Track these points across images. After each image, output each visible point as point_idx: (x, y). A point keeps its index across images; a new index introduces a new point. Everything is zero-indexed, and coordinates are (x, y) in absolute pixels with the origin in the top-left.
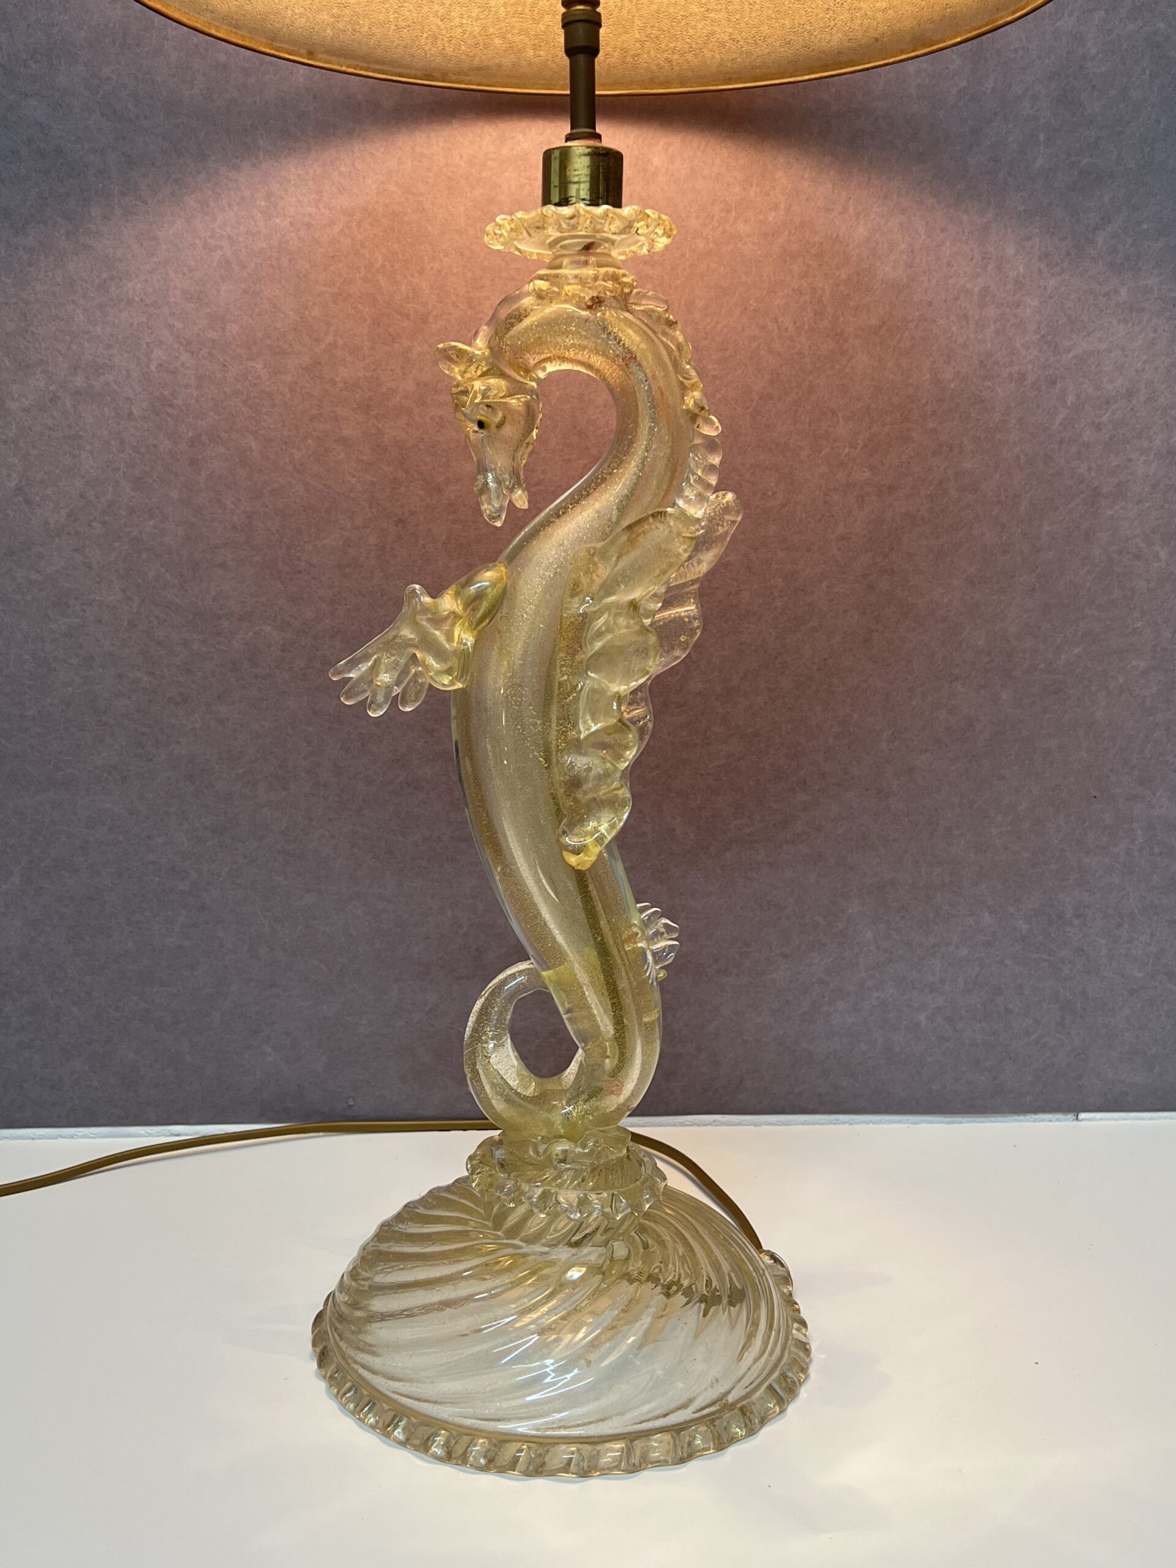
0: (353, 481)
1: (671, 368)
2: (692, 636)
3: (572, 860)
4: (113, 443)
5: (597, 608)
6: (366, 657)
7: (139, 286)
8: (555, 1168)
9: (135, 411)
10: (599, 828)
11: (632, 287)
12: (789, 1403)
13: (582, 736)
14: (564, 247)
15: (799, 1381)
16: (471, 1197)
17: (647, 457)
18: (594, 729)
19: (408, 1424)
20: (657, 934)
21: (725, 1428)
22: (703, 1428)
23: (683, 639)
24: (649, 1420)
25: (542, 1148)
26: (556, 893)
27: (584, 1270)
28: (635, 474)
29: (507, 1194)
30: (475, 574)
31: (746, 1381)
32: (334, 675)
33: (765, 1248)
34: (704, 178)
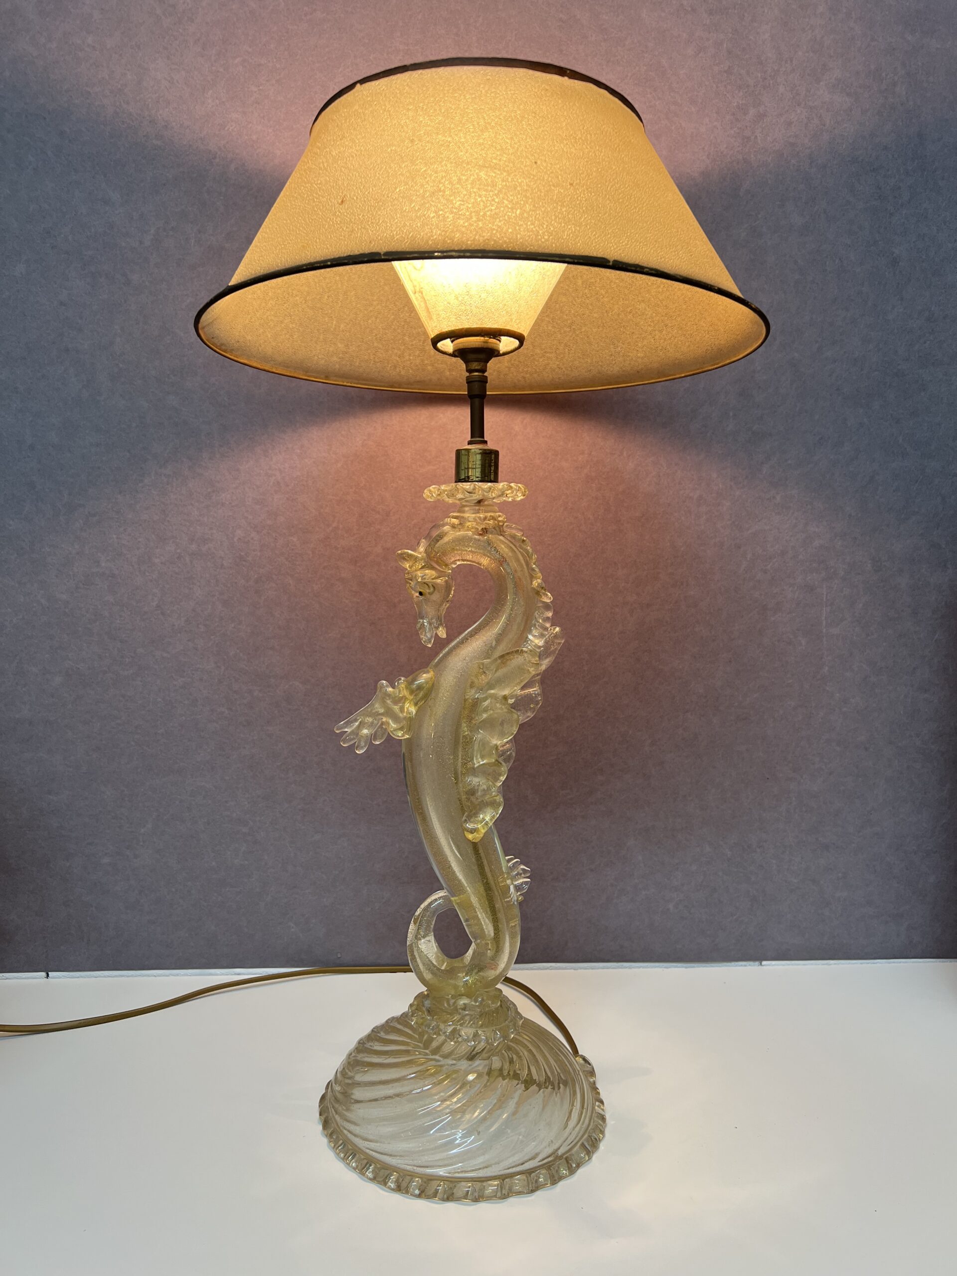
0: (347, 601)
1: (525, 567)
2: (537, 704)
3: (470, 836)
4: (212, 581)
5: (484, 696)
6: (356, 720)
7: (229, 496)
8: (460, 1014)
9: (225, 564)
10: (486, 818)
11: (504, 522)
12: (593, 1153)
13: (476, 766)
14: (467, 501)
15: (599, 1139)
16: (411, 1027)
17: (511, 614)
18: (481, 763)
19: (375, 1167)
20: (518, 874)
21: (557, 1171)
22: (544, 1171)
23: (532, 706)
24: (513, 1167)
25: (452, 1001)
26: (460, 855)
27: (476, 1075)
28: (506, 623)
29: (433, 1029)
30: (417, 676)
31: (569, 1141)
32: (337, 729)
33: (580, 1053)
34: (543, 437)
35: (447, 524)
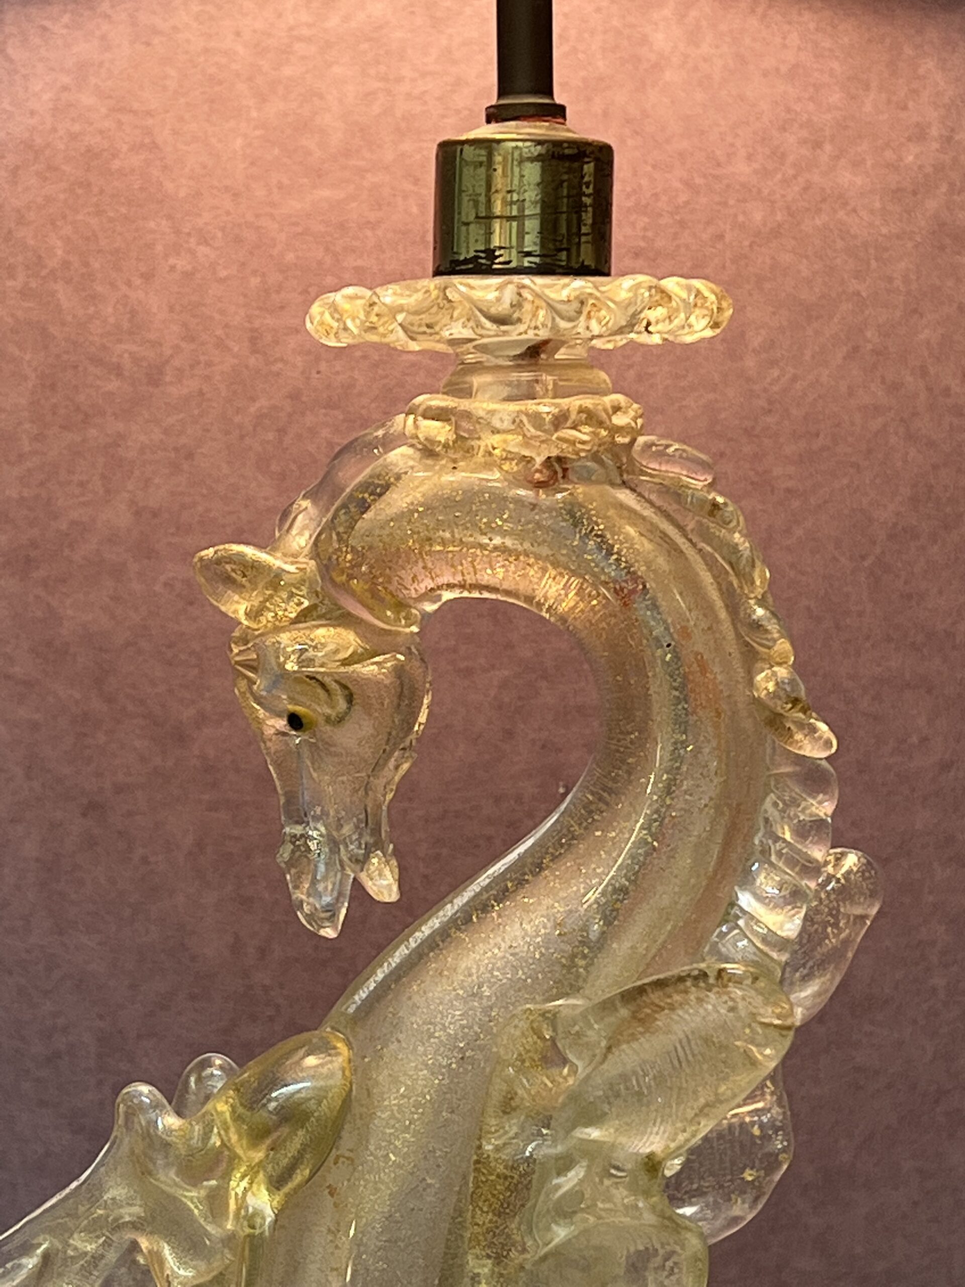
1: (723, 614)
5: (560, 1149)
6: (26, 1249)
11: (634, 432)
23: (749, 1176)
35: (399, 439)
